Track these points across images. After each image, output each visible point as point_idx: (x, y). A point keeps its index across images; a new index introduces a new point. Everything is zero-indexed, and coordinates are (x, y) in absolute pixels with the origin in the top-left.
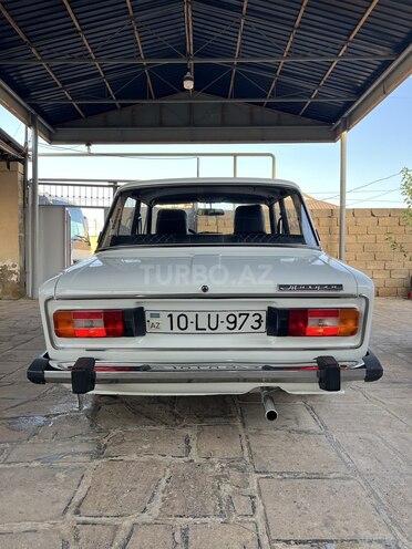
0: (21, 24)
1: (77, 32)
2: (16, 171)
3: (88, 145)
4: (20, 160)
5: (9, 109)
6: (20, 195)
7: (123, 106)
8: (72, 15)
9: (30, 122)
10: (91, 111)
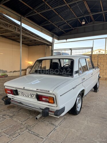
0: (45, 16)
1: (57, 15)
2: (50, 48)
3: (66, 40)
4: (51, 45)
5: (47, 35)
6: (50, 53)
7: (74, 29)
8: (55, 12)
9: (53, 36)
10: (67, 31)
